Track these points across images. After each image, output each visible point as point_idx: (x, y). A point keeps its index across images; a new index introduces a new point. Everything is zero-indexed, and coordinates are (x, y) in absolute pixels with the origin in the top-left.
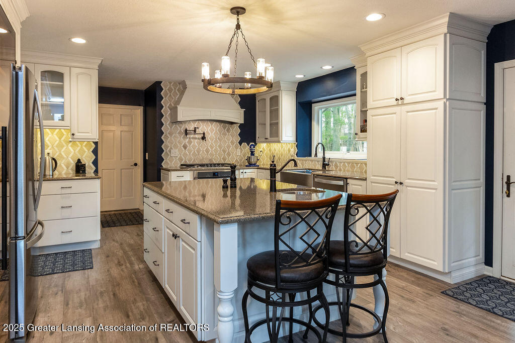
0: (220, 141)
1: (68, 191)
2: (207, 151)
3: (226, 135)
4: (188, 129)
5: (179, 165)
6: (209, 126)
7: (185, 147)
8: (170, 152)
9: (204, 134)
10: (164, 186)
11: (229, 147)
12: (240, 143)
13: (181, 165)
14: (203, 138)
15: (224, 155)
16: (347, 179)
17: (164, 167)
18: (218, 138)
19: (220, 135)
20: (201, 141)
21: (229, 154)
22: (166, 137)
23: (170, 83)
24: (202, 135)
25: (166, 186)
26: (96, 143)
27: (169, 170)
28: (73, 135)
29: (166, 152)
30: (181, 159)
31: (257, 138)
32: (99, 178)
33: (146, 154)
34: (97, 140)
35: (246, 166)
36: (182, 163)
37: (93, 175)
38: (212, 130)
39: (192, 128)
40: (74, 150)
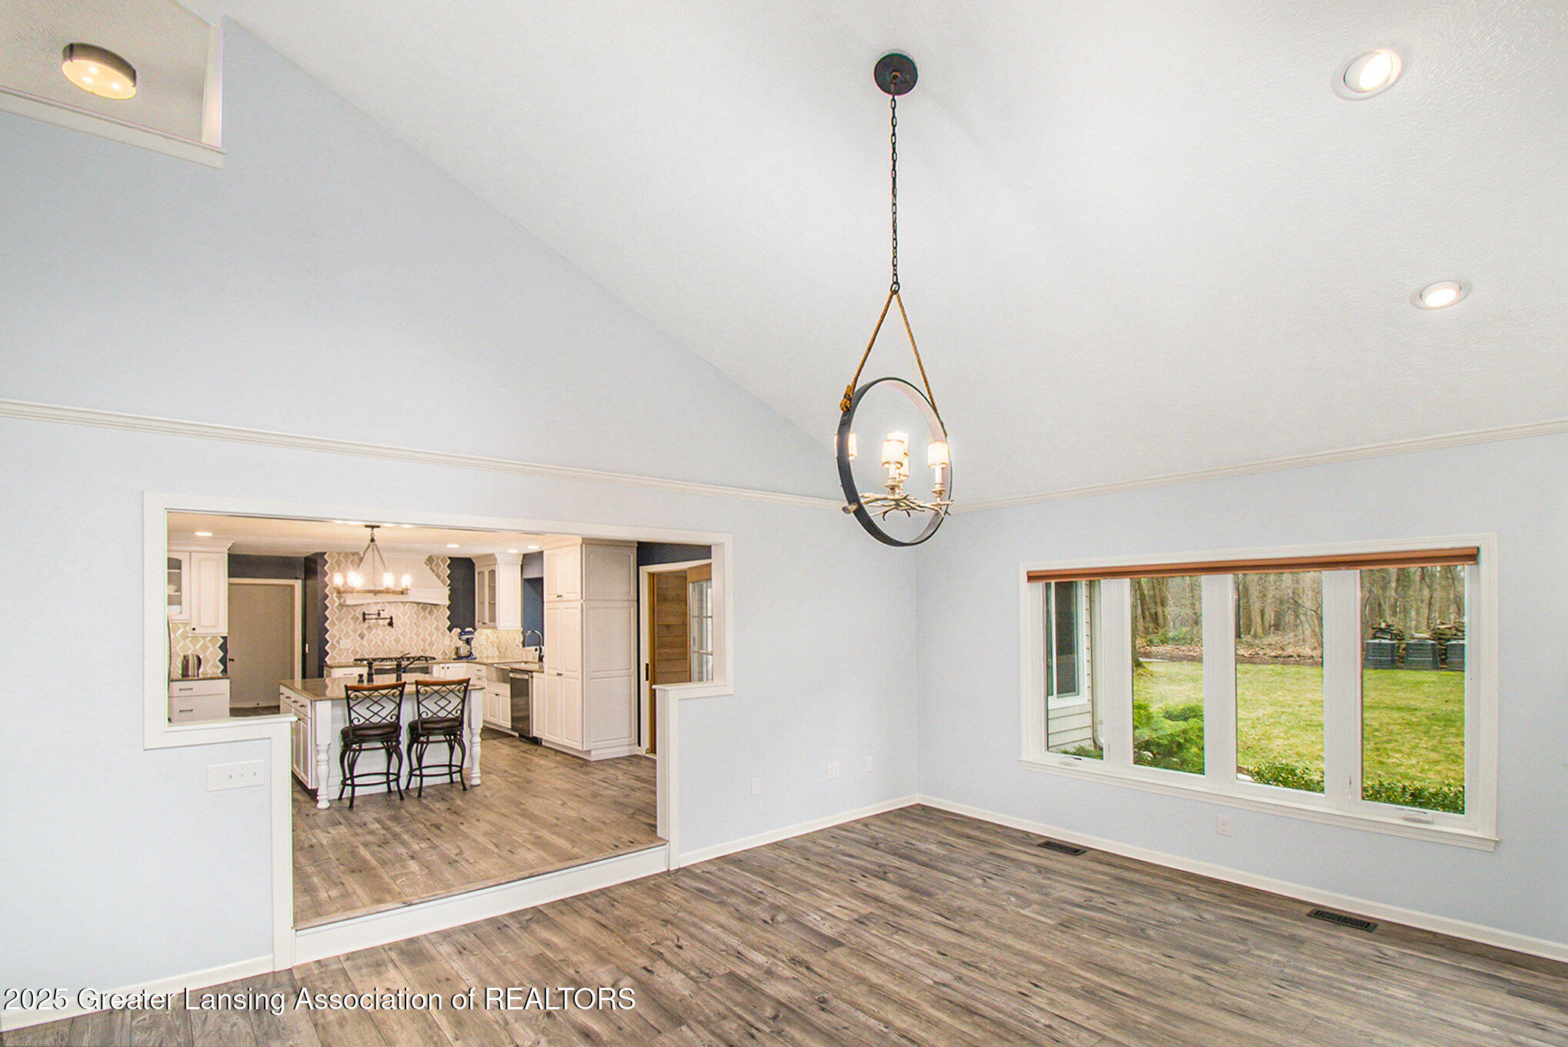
0: (418, 627)
1: (189, 693)
2: (397, 640)
3: (427, 619)
4: (366, 612)
5: (353, 660)
6: (401, 608)
7: (362, 636)
8: (338, 643)
9: (391, 618)
10: (329, 689)
11: (431, 634)
12: (450, 629)
13: (356, 660)
14: (391, 624)
15: (424, 646)
16: (532, 672)
17: (329, 663)
18: (415, 623)
19: (418, 620)
20: (388, 627)
21: (431, 644)
22: (333, 624)
23: (339, 554)
24: (389, 620)
25: (332, 688)
26: (225, 638)
27: (332, 667)
28: (194, 629)
29: (333, 643)
30: (355, 652)
31: (476, 621)
32: (228, 678)
33: (305, 646)
34: (226, 635)
35: (454, 659)
36: (357, 657)
37: (221, 675)
38: (404, 613)
39: (374, 610)
40: (194, 647)
